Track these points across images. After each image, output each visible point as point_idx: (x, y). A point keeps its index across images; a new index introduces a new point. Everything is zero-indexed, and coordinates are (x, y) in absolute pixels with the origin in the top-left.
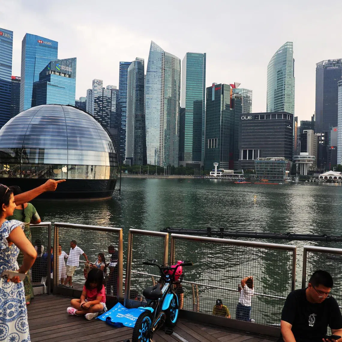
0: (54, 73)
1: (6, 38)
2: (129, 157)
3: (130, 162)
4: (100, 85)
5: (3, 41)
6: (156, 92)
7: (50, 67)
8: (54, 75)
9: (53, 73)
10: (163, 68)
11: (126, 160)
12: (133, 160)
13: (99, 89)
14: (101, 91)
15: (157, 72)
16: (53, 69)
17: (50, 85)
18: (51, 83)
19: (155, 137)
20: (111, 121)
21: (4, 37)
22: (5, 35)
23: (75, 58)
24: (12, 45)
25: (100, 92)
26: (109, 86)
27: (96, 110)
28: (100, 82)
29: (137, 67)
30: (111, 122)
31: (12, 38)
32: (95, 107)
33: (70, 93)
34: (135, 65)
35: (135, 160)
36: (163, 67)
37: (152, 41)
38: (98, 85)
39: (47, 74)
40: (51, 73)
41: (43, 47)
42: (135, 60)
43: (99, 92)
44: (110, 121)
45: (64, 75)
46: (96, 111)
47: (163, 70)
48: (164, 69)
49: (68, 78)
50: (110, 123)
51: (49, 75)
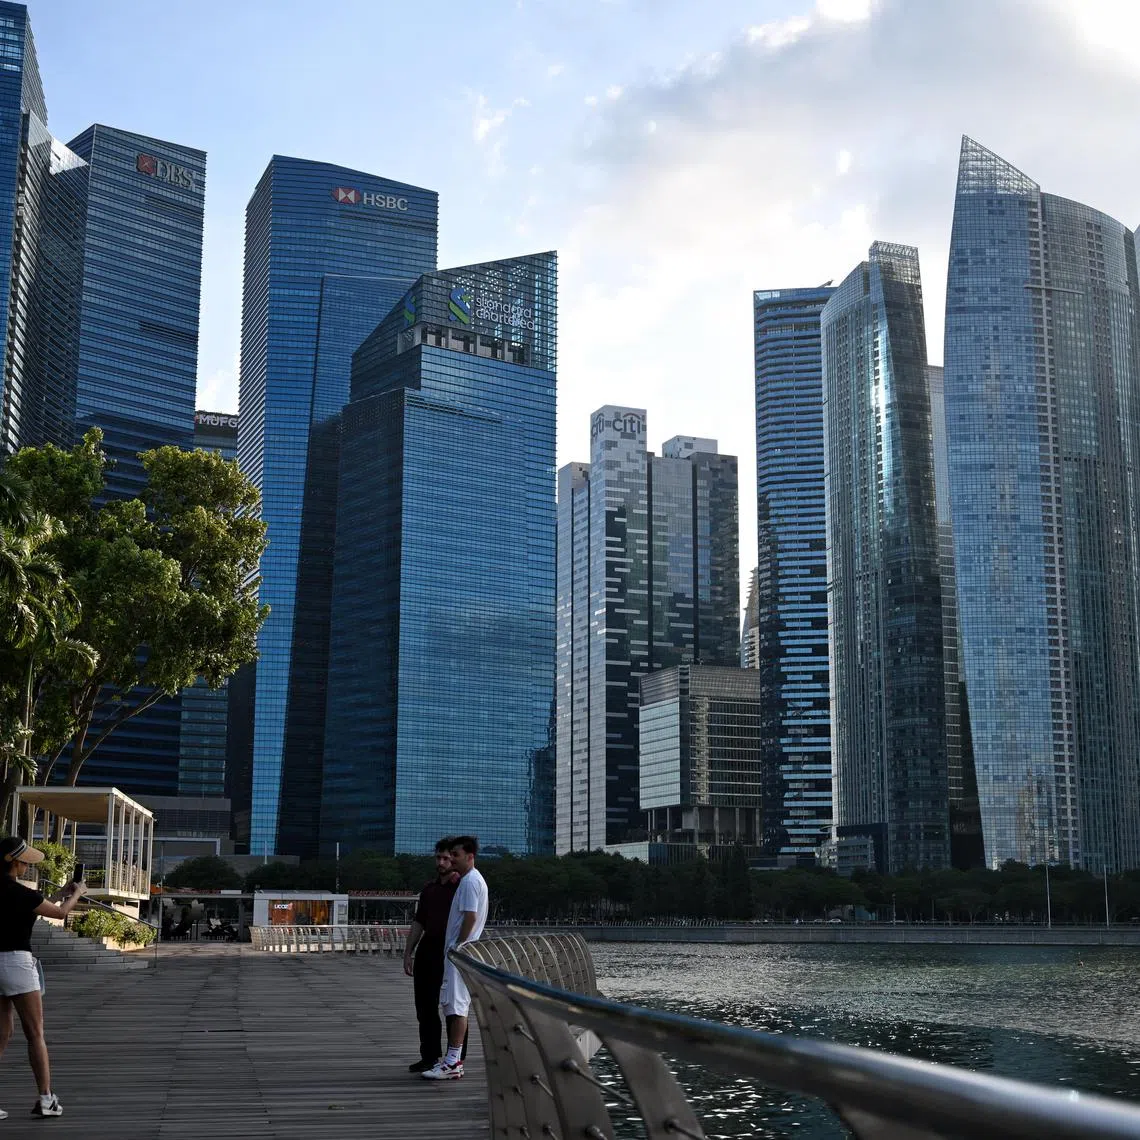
0: (438, 342)
1: (172, 186)
2: (858, 821)
3: (870, 852)
4: (632, 436)
5: (156, 203)
6: (1012, 426)
7: (417, 312)
8: (437, 351)
9: (431, 339)
10: (1043, 286)
11: (835, 839)
12: (892, 837)
13: (629, 460)
14: (638, 466)
15: (1007, 309)
16: (430, 316)
17: (420, 403)
18: (423, 393)
19: (1023, 693)
20: (696, 626)
21: (159, 182)
22: (164, 170)
23: (551, 256)
24: (200, 225)
25: (636, 471)
26: (678, 438)
27: (617, 569)
28: (632, 421)
29: (881, 296)
30: (700, 637)
31: (202, 184)
32: (609, 554)
33: (527, 449)
34: (867, 289)
35: (902, 836)
36: (1042, 278)
37: (965, 139)
38: (624, 435)
39: (399, 352)
40: (424, 338)
41: (361, 223)
42: (867, 259)
43: (629, 475)
44: (695, 631)
45: (489, 349)
46: (619, 575)
47: (1044, 298)
48: (1049, 292)
49: (513, 368)
50: (695, 641)
51: (414, 354)
